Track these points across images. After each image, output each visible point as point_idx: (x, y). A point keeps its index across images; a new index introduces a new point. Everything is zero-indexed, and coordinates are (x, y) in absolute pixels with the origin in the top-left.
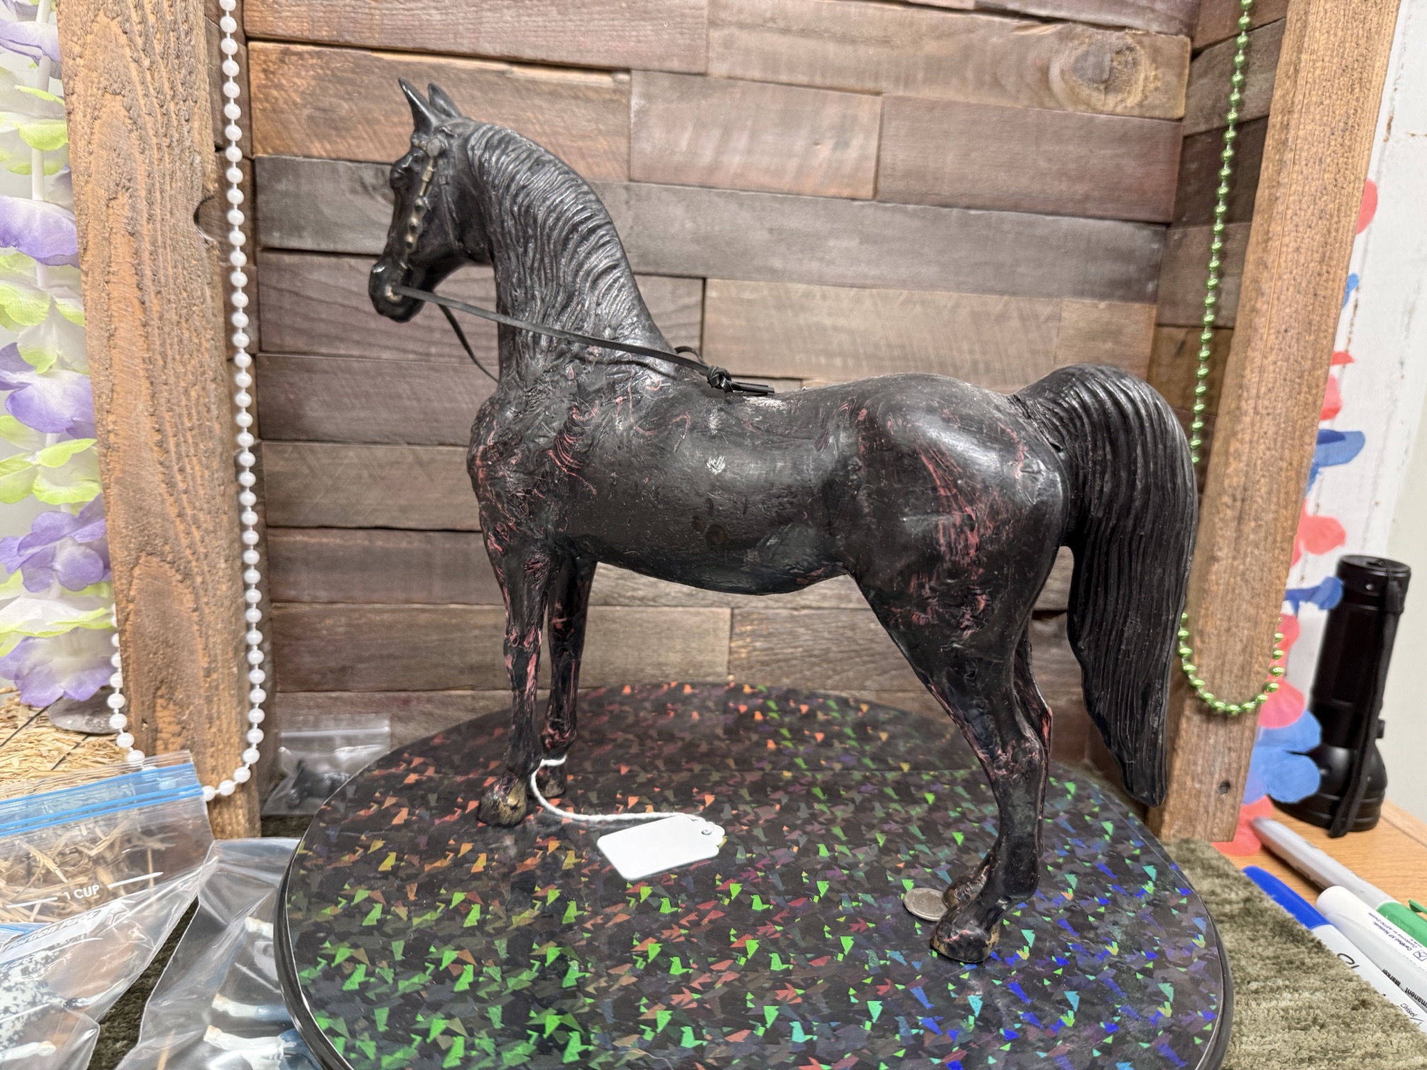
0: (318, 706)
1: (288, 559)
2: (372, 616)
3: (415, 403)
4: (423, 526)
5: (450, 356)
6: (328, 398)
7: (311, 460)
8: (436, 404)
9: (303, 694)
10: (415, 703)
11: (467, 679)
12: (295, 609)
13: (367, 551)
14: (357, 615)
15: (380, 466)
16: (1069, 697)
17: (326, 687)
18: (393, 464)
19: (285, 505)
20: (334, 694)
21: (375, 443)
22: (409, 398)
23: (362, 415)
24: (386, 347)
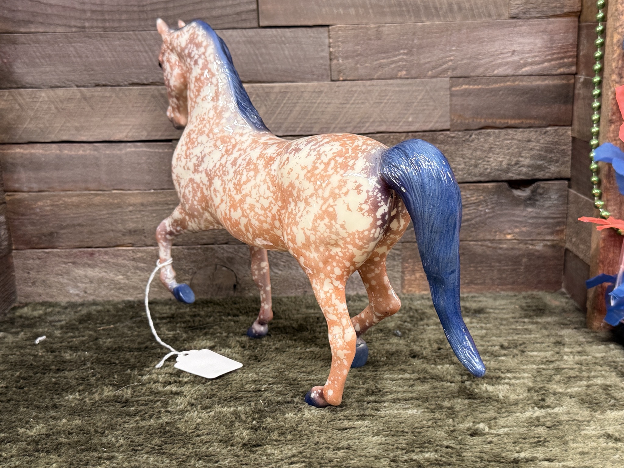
0: (39, 258)
1: (13, 164)
2: (66, 199)
3: (78, 59)
4: (91, 140)
5: (97, 27)
6: (26, 60)
7: (19, 98)
8: (91, 59)
9: (29, 251)
10: (97, 255)
11: (128, 240)
12: (19, 196)
13: (58, 157)
14: (56, 199)
15: (62, 102)
16: (545, 242)
17: (42, 246)
18: (70, 99)
19: (8, 129)
20: (47, 250)
21: (57, 87)
22: (75, 57)
23: (48, 69)
24: (58, 25)
